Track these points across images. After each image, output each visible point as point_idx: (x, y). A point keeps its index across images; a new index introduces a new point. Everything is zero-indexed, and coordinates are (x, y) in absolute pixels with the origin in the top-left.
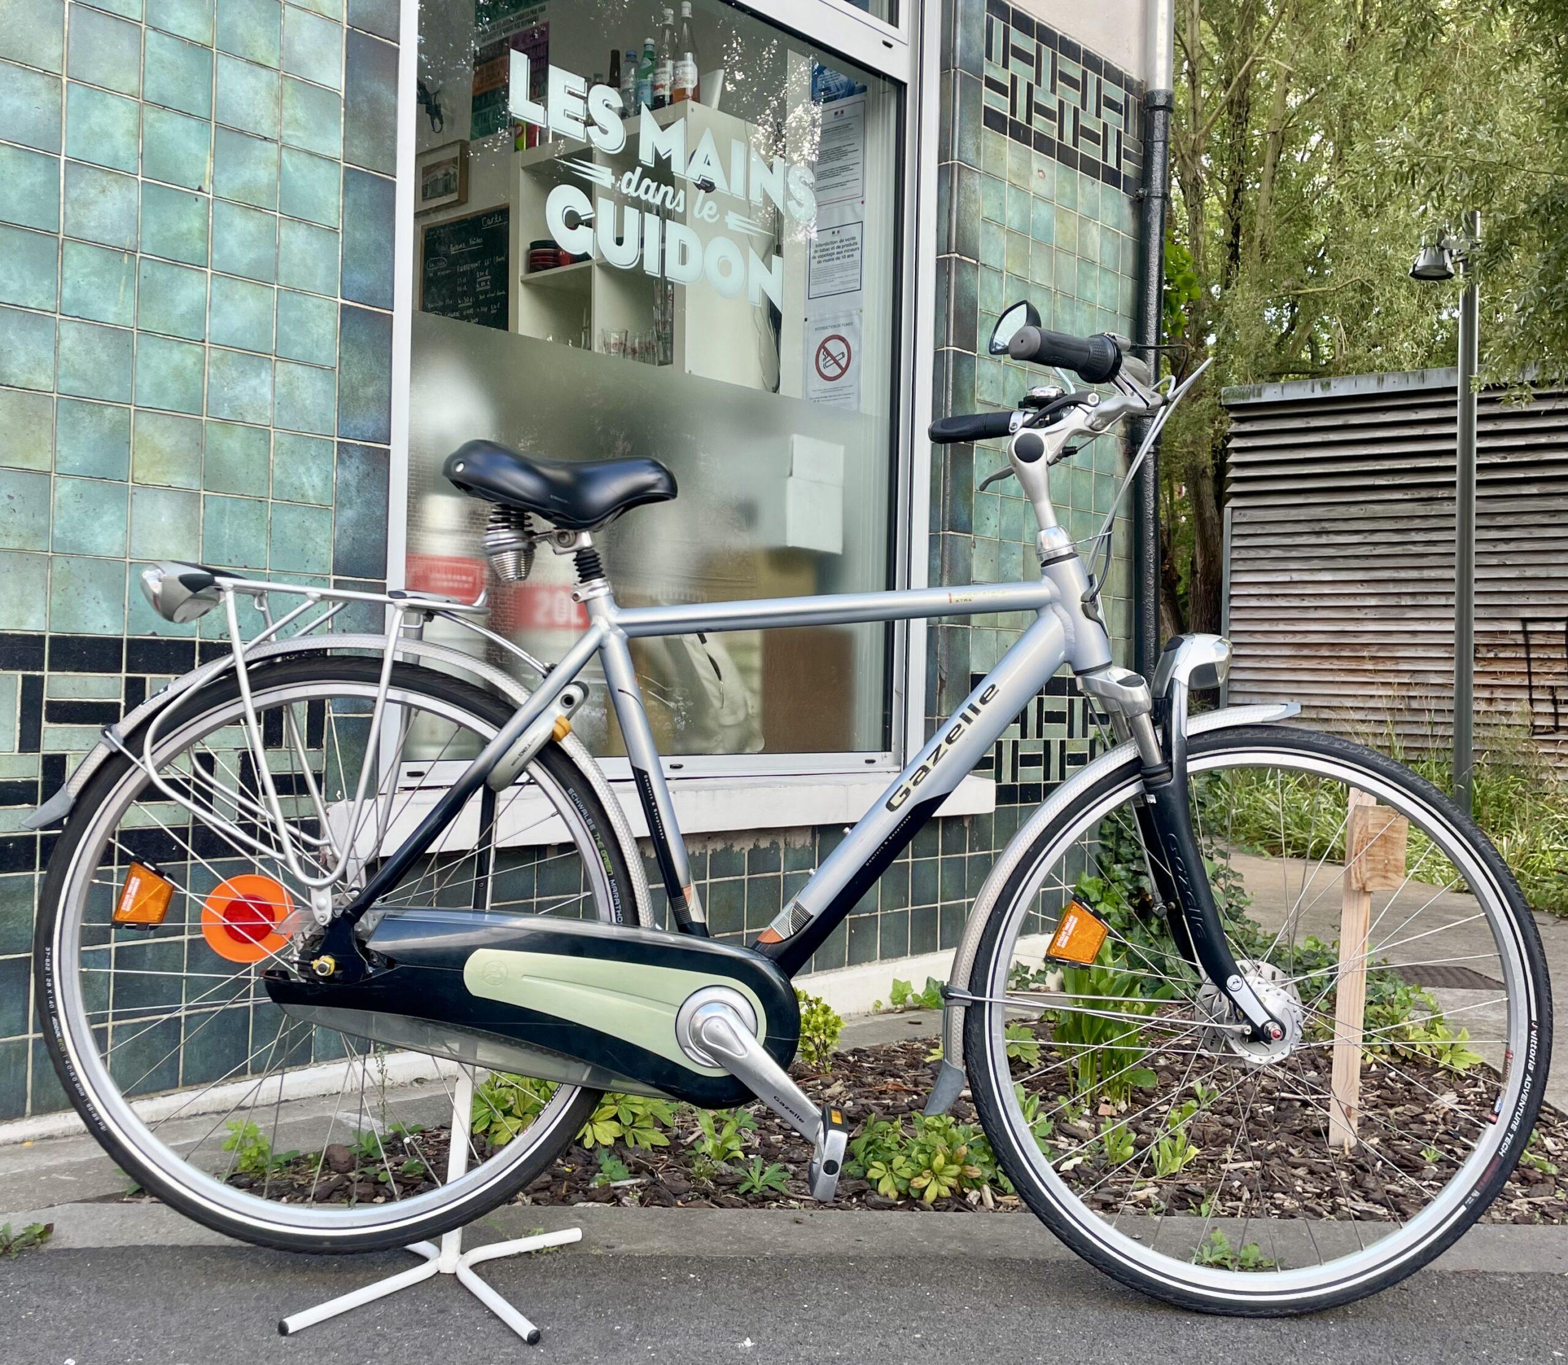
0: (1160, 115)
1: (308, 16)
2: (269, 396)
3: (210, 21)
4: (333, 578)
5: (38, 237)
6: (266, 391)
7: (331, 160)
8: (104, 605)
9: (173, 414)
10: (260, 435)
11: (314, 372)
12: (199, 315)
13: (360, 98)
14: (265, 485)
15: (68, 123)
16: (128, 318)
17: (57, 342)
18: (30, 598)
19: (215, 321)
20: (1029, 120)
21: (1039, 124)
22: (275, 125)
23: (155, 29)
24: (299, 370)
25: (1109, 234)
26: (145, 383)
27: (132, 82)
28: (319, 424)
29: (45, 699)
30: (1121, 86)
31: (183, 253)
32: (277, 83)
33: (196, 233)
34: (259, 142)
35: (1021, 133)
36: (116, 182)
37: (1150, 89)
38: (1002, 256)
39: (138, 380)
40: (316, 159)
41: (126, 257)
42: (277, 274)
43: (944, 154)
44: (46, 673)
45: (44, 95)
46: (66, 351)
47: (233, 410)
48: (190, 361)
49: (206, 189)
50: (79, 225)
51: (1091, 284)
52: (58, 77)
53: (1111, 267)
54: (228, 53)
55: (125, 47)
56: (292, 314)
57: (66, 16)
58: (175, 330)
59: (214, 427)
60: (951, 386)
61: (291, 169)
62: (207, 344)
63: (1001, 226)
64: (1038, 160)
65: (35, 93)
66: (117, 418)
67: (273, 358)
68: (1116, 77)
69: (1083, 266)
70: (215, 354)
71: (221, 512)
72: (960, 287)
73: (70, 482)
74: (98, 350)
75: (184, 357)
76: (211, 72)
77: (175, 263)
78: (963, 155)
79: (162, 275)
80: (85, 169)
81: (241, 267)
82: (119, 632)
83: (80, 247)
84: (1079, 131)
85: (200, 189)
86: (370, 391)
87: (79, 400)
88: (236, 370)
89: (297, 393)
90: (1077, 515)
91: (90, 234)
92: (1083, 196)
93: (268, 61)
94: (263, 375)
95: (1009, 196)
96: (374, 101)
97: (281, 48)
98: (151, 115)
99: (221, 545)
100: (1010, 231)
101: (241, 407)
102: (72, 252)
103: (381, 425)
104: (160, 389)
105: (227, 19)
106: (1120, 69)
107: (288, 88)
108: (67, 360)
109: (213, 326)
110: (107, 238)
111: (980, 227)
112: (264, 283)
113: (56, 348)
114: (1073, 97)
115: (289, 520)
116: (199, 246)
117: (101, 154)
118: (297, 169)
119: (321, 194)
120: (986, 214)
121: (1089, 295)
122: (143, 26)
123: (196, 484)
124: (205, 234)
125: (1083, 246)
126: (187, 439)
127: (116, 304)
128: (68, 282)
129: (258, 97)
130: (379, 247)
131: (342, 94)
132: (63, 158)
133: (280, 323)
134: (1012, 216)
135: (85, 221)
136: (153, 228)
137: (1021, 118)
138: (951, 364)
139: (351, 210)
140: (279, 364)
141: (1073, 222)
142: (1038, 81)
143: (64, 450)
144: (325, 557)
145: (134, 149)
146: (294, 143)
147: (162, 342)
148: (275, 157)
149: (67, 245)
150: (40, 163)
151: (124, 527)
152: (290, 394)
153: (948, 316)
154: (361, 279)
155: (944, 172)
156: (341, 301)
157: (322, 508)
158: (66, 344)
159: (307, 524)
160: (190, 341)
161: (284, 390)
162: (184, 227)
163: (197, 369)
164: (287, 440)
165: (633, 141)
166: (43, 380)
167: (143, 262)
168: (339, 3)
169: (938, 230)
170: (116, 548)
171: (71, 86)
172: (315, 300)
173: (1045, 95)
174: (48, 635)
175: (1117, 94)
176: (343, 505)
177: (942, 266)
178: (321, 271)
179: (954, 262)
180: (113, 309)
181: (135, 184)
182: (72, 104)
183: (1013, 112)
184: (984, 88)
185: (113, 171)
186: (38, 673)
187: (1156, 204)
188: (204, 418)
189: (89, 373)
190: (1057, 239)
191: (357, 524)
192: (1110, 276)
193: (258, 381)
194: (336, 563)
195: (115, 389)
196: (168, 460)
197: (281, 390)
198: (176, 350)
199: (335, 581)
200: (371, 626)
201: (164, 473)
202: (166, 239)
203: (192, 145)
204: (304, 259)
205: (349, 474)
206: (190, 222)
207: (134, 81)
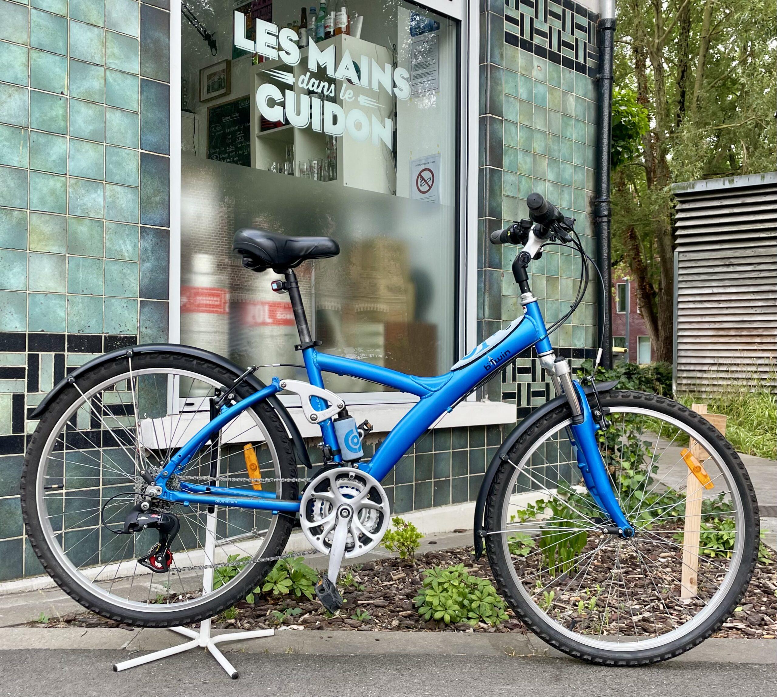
2: (102, 203)
3: (67, 3)
4: (139, 299)
6: (101, 200)
7: (134, 75)
8: (16, 316)
9: (50, 213)
10: (98, 224)
11: (127, 190)
12: (63, 161)
13: (148, 41)
14: (101, 250)
16: (25, 163)
19: (72, 163)
20: (531, 38)
21: (538, 40)
22: (102, 57)
23: (36, 9)
24: (118, 189)
25: (580, 100)
26: (35, 199)
27: (24, 38)
28: (130, 218)
30: (586, 17)
31: (53, 128)
32: (102, 34)
33: (61, 117)
34: (93, 67)
35: (527, 46)
36: (17, 91)
37: (603, 18)
38: (517, 115)
39: (31, 197)
40: (125, 75)
41: (21, 131)
42: (105, 138)
43: (482, 59)
47: (83, 210)
48: (59, 185)
49: (65, 93)
51: (569, 129)
53: (581, 118)
54: (76, 20)
55: (19, 18)
56: (114, 159)
58: (50, 169)
59: (73, 220)
60: (488, 188)
61: (111, 81)
62: (68, 176)
63: (516, 98)
64: (537, 60)
66: (20, 216)
67: (104, 182)
68: (583, 12)
69: (565, 119)
70: (72, 181)
71: (78, 266)
72: (492, 133)
74: (9, 180)
75: (56, 183)
76: (67, 30)
77: (50, 133)
78: (493, 60)
79: (42, 140)
81: (85, 134)
82: (24, 330)
84: (562, 43)
85: (62, 93)
86: (158, 199)
87: (0, 208)
88: (84, 189)
89: (118, 201)
91: (3, 119)
92: (564, 79)
93: (98, 23)
94: (99, 192)
95: (520, 80)
96: (156, 42)
97: (105, 16)
98: (34, 55)
99: (78, 283)
100: (521, 101)
101: (87, 209)
103: (164, 217)
104: (42, 200)
105: (75, 2)
106: (585, 7)
107: (109, 37)
109: (71, 167)
110: (13, 121)
111: (504, 99)
112: (98, 142)
114: (557, 24)
115: (115, 269)
116: (62, 124)
117: (8, 77)
118: (115, 81)
119: (128, 93)
120: (507, 92)
121: (568, 134)
122: (28, 7)
123: (63, 251)
124: (66, 117)
125: (565, 108)
126: (58, 227)
127: (18, 156)
129: (93, 42)
130: (161, 122)
131: (139, 40)
133: (107, 164)
134: (523, 92)
135: (1, 113)
136: (37, 115)
137: (527, 37)
138: (488, 176)
139: (145, 101)
140: (107, 185)
144: (136, 288)
145: (26, 73)
146: (113, 66)
147: (44, 175)
148: (102, 74)
151: (24, 274)
152: (114, 202)
153: (486, 149)
154: (152, 138)
155: (483, 69)
156: (141, 151)
157: (132, 262)
159: (125, 271)
160: (59, 175)
161: (110, 200)
162: (54, 113)
163: (63, 189)
164: (113, 226)
165: (305, 59)
167: (32, 133)
169: (480, 101)
170: (21, 286)
172: (126, 151)
173: (541, 24)
175: (584, 21)
176: (144, 261)
177: (482, 122)
178: (129, 135)
179: (489, 119)
180: (17, 159)
181: (27, 91)
183: (522, 34)
184: (505, 21)
185: (15, 85)
187: (607, 82)
188: (67, 215)
189: (4, 193)
190: (549, 104)
191: (152, 270)
192: (581, 124)
193: (96, 195)
194: (141, 291)
195: (19, 201)
196: (48, 239)
197: (109, 200)
198: (51, 180)
199: (141, 301)
200: (161, 325)
201: (46, 245)
202: (44, 121)
203: (58, 69)
204: (120, 129)
205: (148, 243)
206: (58, 111)
207: (25, 37)
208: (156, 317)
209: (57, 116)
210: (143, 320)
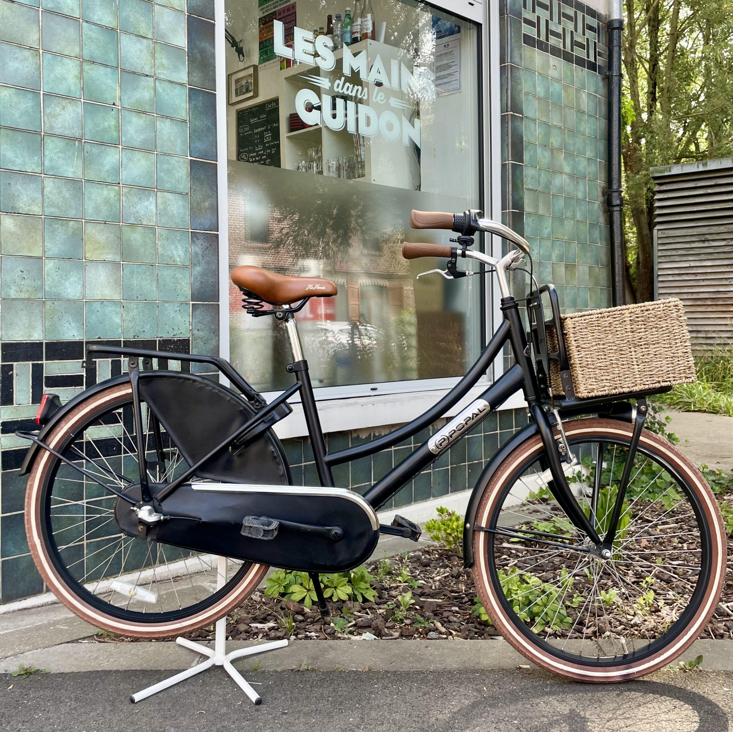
0: (615, 32)
1: (167, 10)
2: (154, 210)
3: (117, 16)
4: (191, 303)
5: (31, 135)
6: (153, 207)
7: (182, 84)
8: (73, 324)
9: (105, 222)
10: (150, 231)
11: (177, 196)
12: (117, 170)
13: (196, 51)
14: (154, 257)
15: (44, 73)
16: (79, 174)
17: (43, 189)
18: (34, 323)
19: (125, 173)
20: (547, 39)
21: (553, 41)
22: (152, 68)
23: (87, 22)
24: (169, 196)
25: (592, 96)
26: (89, 208)
28: (181, 223)
29: (44, 375)
30: (595, 18)
31: (106, 138)
32: (152, 46)
33: (113, 128)
34: (144, 78)
35: (543, 46)
36: (70, 103)
37: (611, 19)
38: (535, 112)
39: (86, 207)
40: (174, 85)
41: (77, 142)
42: (156, 146)
43: (502, 60)
44: (44, 362)
45: (31, 60)
46: (48, 193)
47: (136, 219)
48: (112, 194)
49: (117, 104)
50: (52, 127)
51: (583, 124)
52: (37, 50)
53: (593, 114)
54: (126, 32)
55: (72, 32)
56: (165, 166)
57: (40, 18)
58: (104, 179)
59: (126, 228)
60: (510, 182)
61: (161, 91)
62: (121, 185)
63: (534, 96)
64: (553, 60)
65: (26, 59)
66: (76, 227)
67: (156, 190)
68: (593, 13)
69: (579, 114)
70: (125, 190)
71: (132, 273)
72: (514, 130)
73: (53, 262)
74: (64, 192)
75: (109, 193)
76: (117, 43)
77: (102, 144)
78: (513, 60)
79: (96, 150)
80: (54, 97)
81: (136, 144)
82: (81, 338)
83: (53, 138)
84: (574, 43)
85: (114, 104)
86: (207, 204)
87: (56, 219)
88: (137, 197)
89: (169, 207)
90: (580, 245)
91: (58, 132)
92: (577, 77)
93: (147, 35)
94: (151, 199)
95: (537, 79)
96: (202, 52)
97: (154, 27)
98: (87, 67)
99: (133, 289)
100: (539, 99)
101: (140, 217)
102: (48, 141)
103: (213, 221)
104: (97, 210)
105: (124, 14)
106: (594, 9)
107: (158, 48)
108: (48, 198)
109: (124, 175)
110: (67, 133)
111: (523, 97)
112: (149, 151)
113: (43, 192)
114: (570, 26)
115: (167, 274)
116: (115, 134)
117: (61, 90)
118: (164, 91)
119: (177, 103)
120: (526, 90)
121: (582, 129)
122: (81, 20)
123: (118, 258)
124: (118, 128)
125: (578, 104)
126: (113, 235)
127: (73, 167)
128: (48, 157)
129: (142, 54)
130: (208, 129)
131: (186, 50)
132: (42, 93)
133: (158, 172)
134: (540, 91)
135: (55, 125)
136: (89, 126)
137: (543, 38)
138: (510, 170)
139: (193, 110)
140: (159, 193)
141: (572, 92)
142: (551, 19)
143: (48, 245)
144: (187, 292)
145: (79, 86)
146: (162, 77)
147: (98, 185)
148: (153, 85)
149: (46, 138)
150: (30, 96)
151: (82, 282)
152: (165, 209)
153: (508, 145)
154: (200, 146)
155: (503, 70)
156: (190, 158)
157: (184, 267)
158: (47, 190)
159: (177, 276)
160: (112, 184)
162: (106, 124)
163: (116, 198)
164: (165, 233)
165: (339, 63)
166: (36, 210)
167: (86, 144)
168: (183, 2)
169: (501, 100)
170: (78, 294)
171: (44, 54)
172: (176, 158)
173: (556, 26)
174: (44, 342)
175: (593, 22)
176: (195, 265)
177: (503, 119)
178: (179, 142)
179: (510, 116)
180: (72, 170)
181: (79, 103)
182: (45, 64)
183: (539, 35)
184: (523, 23)
185: (68, 98)
186: (40, 362)
187: (615, 79)
188: (121, 224)
189: (60, 204)
190: (564, 101)
191: (203, 274)
192: (593, 119)
193: (148, 203)
194: (193, 295)
195: (74, 212)
196: (103, 247)
197: (161, 207)
198: (105, 189)
199: (193, 304)
200: (213, 327)
201: (101, 254)
202: (97, 131)
203: (109, 81)
204: (170, 137)
205: (197, 249)
206: (110, 122)
207: (77, 50)
208: (208, 318)
209: (109, 126)
210: (195, 323)
